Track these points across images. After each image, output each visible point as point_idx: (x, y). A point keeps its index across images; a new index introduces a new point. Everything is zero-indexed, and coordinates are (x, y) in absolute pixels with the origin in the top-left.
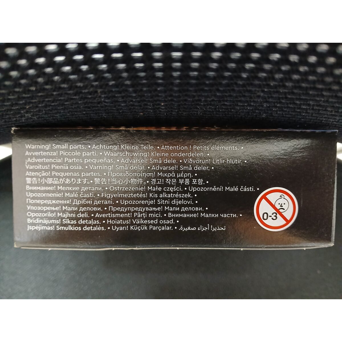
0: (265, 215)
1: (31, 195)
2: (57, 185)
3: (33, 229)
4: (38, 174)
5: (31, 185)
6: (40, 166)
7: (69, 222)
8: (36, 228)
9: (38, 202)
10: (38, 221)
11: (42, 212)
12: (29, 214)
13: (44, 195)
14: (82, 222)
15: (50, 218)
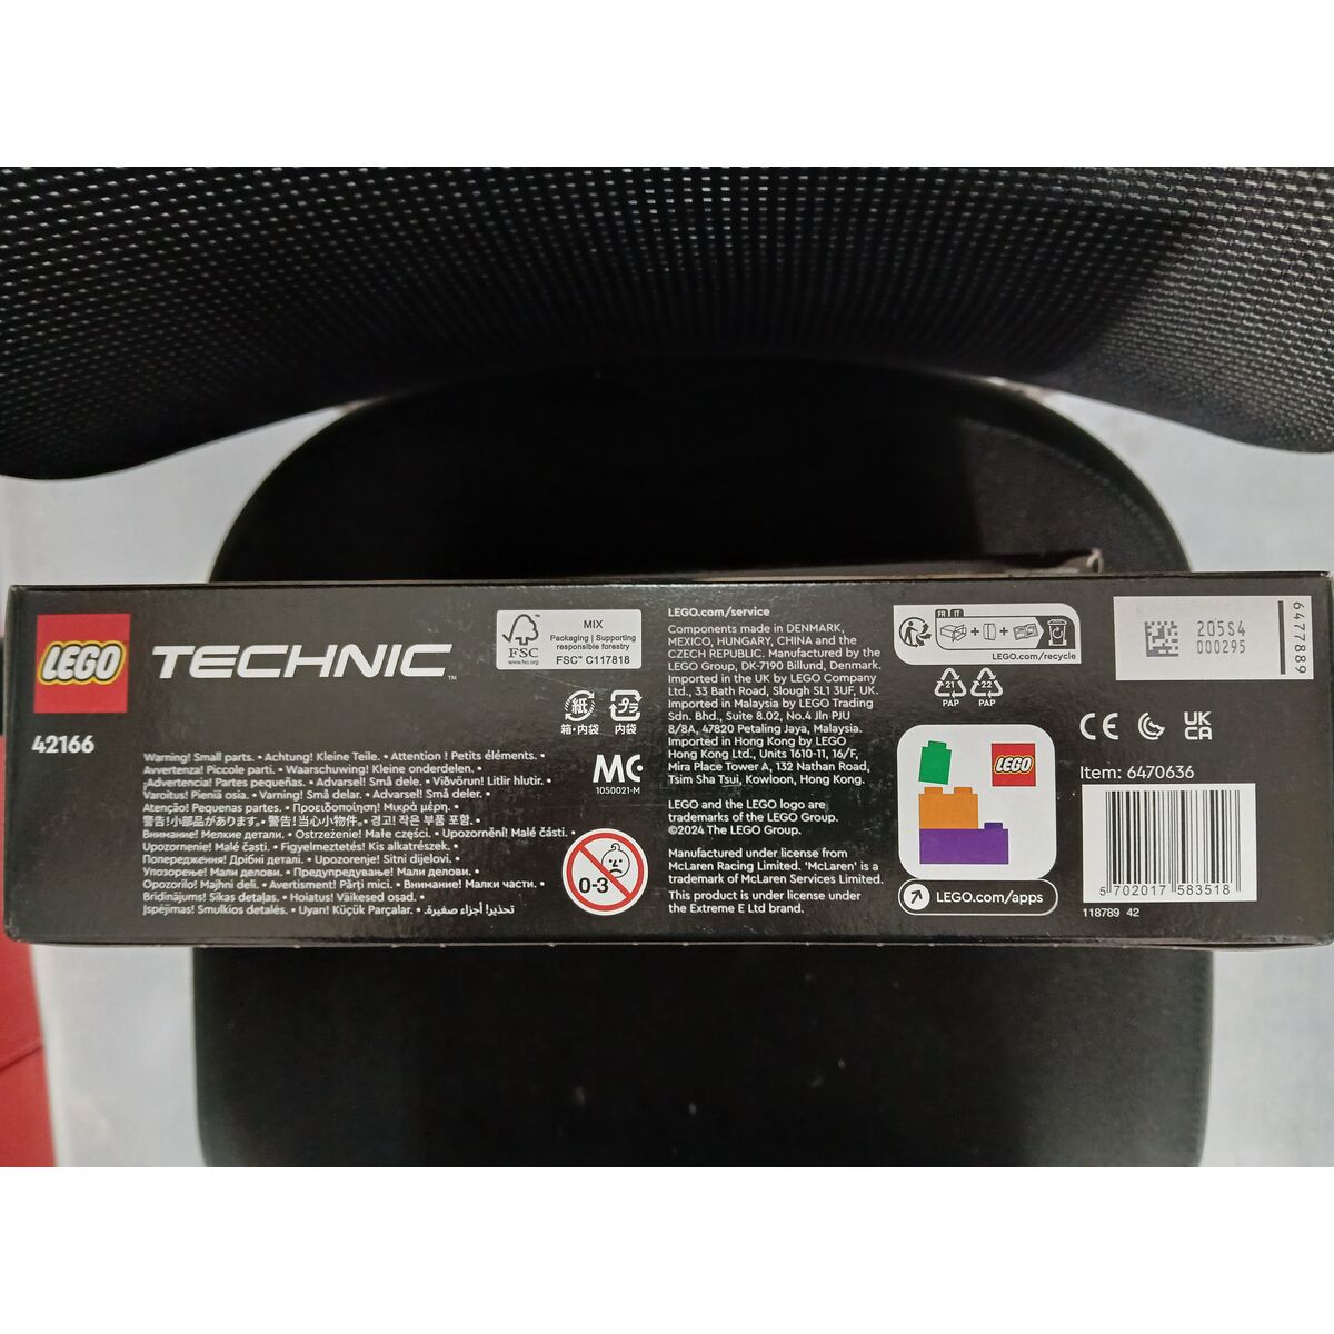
0: (585, 883)
1: (152, 848)
2: (200, 829)
3: (154, 913)
4: (166, 808)
5: (153, 829)
6: (171, 793)
7: (220, 898)
8: (160, 910)
9: (165, 860)
10: (163, 897)
11: (171, 879)
12: (148, 884)
13: (176, 847)
14: (244, 898)
15: (186, 892)
